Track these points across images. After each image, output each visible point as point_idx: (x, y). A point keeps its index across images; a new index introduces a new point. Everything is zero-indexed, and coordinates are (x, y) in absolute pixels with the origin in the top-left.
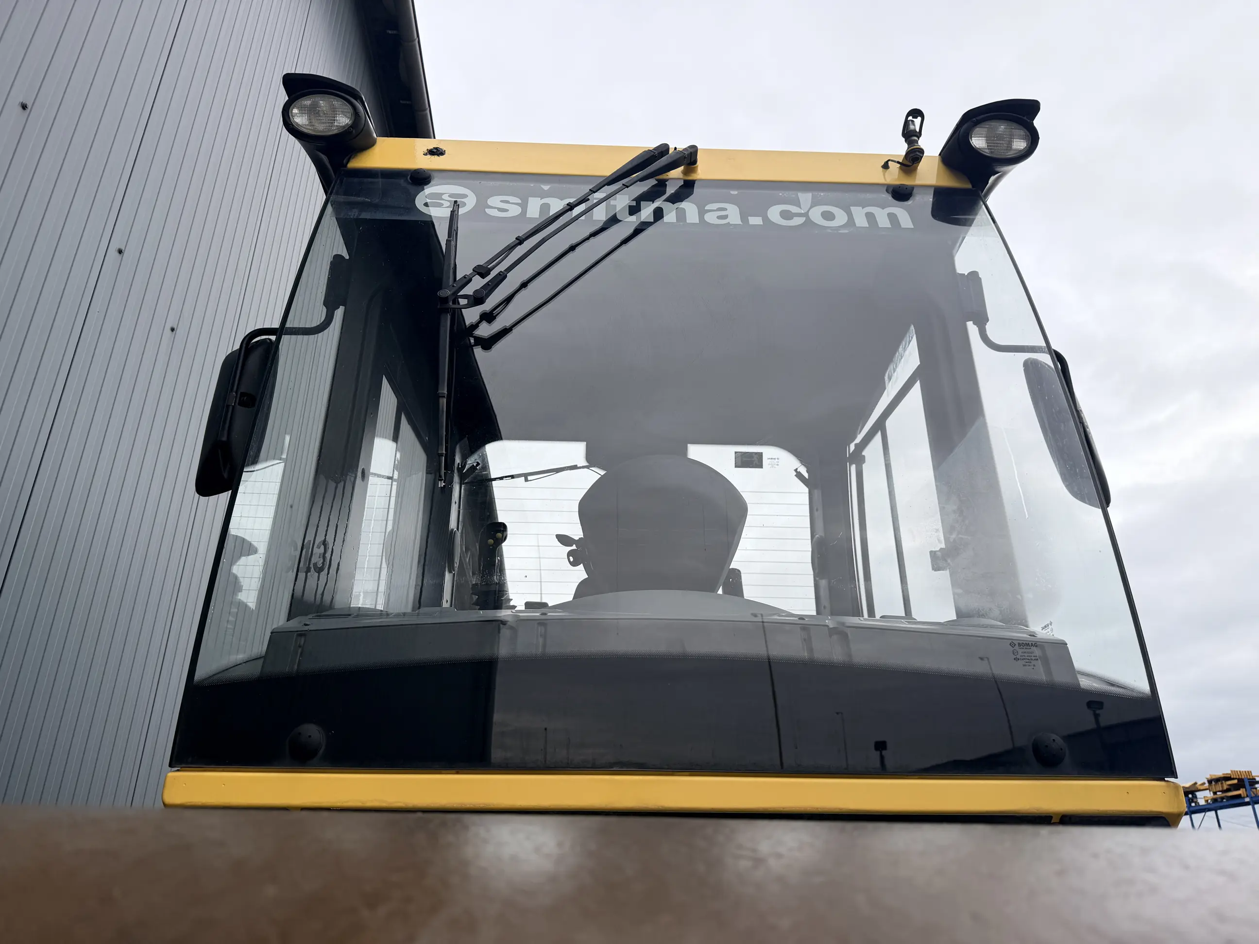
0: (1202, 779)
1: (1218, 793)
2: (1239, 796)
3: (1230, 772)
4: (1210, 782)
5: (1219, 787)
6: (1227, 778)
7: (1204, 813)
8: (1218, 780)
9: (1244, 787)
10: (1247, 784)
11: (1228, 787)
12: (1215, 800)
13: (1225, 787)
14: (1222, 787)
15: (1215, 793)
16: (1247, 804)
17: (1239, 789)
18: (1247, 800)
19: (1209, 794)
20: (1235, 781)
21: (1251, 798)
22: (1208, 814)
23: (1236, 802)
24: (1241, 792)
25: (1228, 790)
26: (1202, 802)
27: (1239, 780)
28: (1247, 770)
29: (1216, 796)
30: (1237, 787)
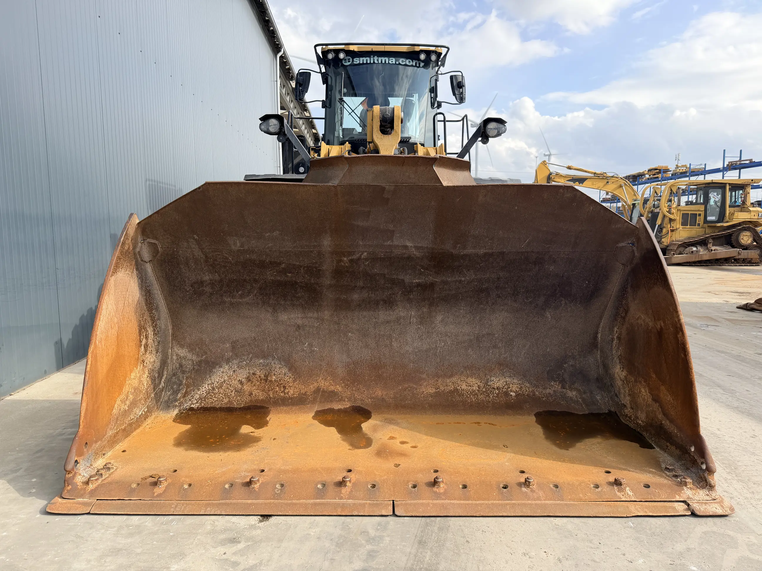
1: (651, 176)
2: (658, 177)
3: (658, 166)
4: (650, 170)
5: (651, 173)
6: (656, 169)
8: (652, 170)
9: (661, 173)
10: (662, 171)
11: (655, 173)
12: (648, 179)
14: (653, 173)
15: (650, 176)
16: (659, 181)
18: (660, 179)
19: (647, 176)
20: (658, 171)
21: (662, 178)
22: (645, 185)
23: (655, 180)
24: (660, 176)
25: (654, 175)
27: (660, 170)
29: (650, 177)
30: (658, 173)
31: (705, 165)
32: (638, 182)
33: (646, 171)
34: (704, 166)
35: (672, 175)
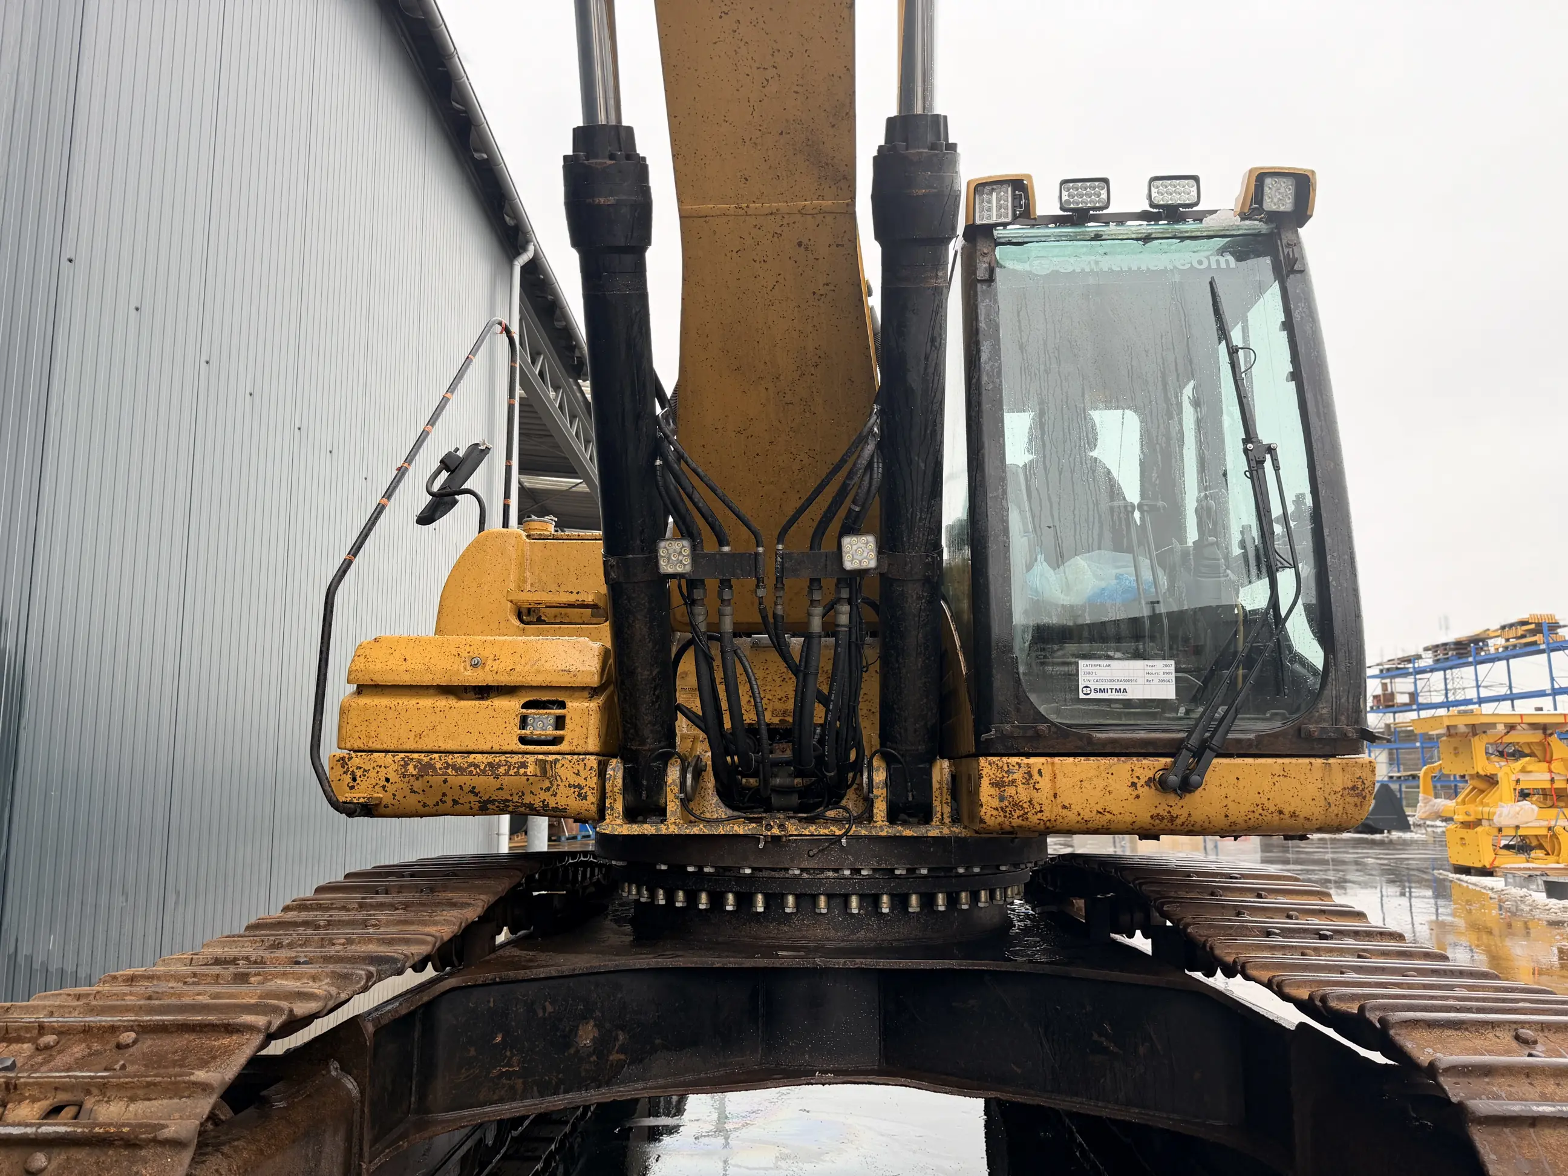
0: (1495, 625)
1: (1511, 640)
2: (1535, 643)
3: (1528, 616)
4: (1503, 628)
5: (1512, 633)
6: (1524, 623)
7: (1492, 664)
8: (1511, 626)
9: (1541, 632)
10: (1545, 629)
11: (1523, 633)
12: (1506, 648)
13: (1520, 633)
14: (1516, 634)
15: (1507, 640)
16: (1542, 652)
17: (1535, 635)
18: (1543, 647)
19: (1501, 641)
20: (1532, 626)
21: (1548, 644)
22: (1498, 663)
23: (1531, 649)
24: (1538, 638)
25: (1523, 636)
26: (1492, 650)
27: (1537, 624)
28: (1549, 613)
29: (1508, 643)
30: (1534, 632)
32: (1474, 658)
33: (1488, 630)
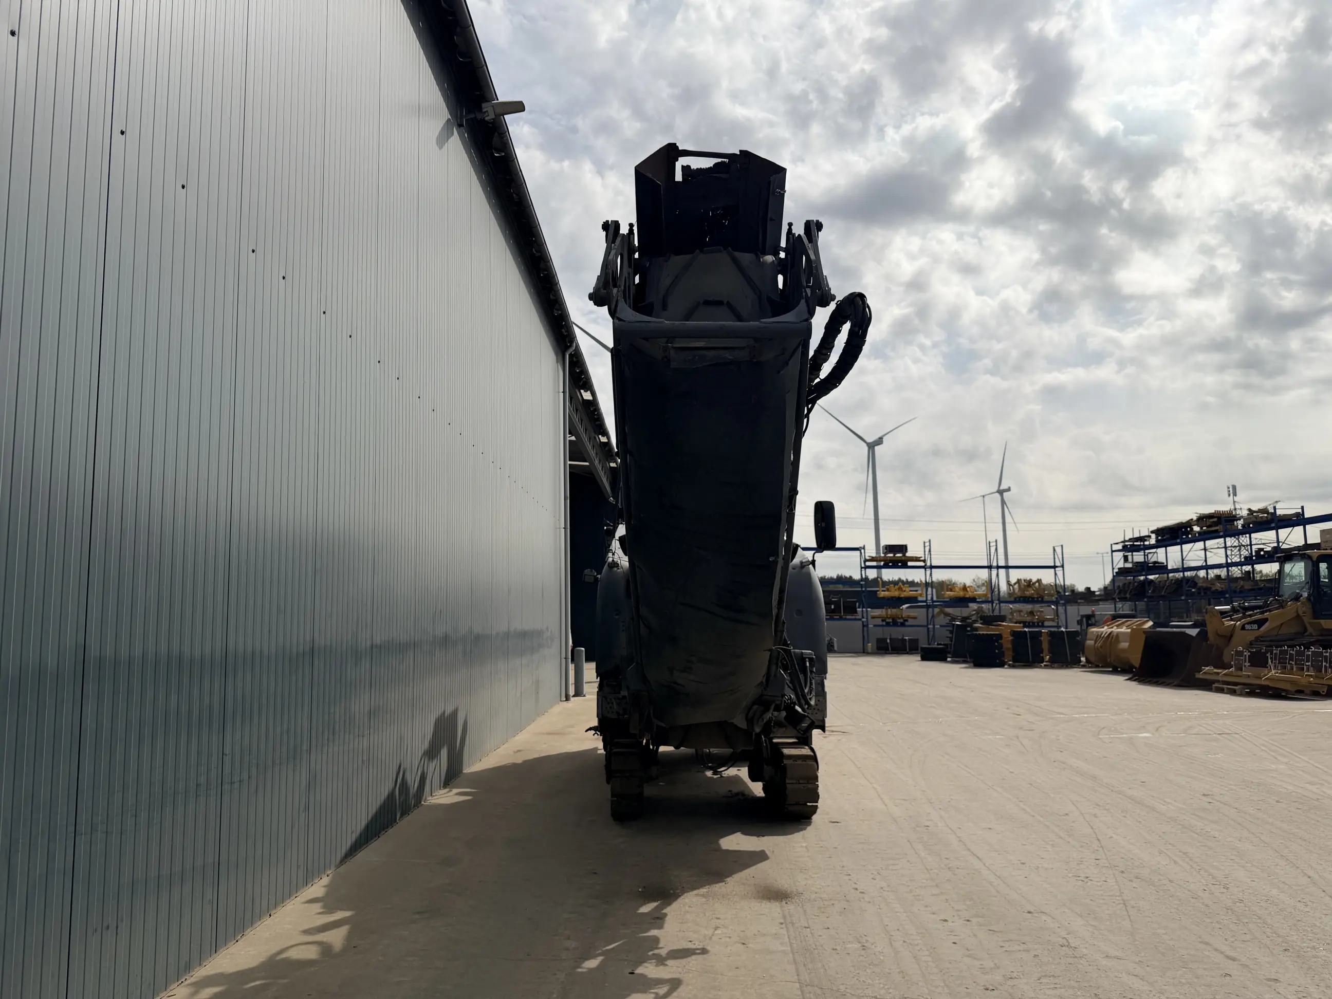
0: (1195, 517)
2: (1216, 531)
3: (1215, 511)
4: (1199, 519)
5: (1205, 522)
6: (1212, 516)
8: (1204, 518)
9: (1220, 524)
10: (1223, 520)
12: (1199, 533)
13: (1208, 523)
15: (1201, 528)
16: (1222, 536)
17: (1217, 526)
19: (1196, 529)
20: (1215, 520)
21: (1226, 532)
23: (1214, 535)
25: (1210, 526)
29: (1202, 531)
31: (1302, 508)
32: (1181, 540)
33: (1192, 519)
34: (1300, 511)
35: (1243, 526)
